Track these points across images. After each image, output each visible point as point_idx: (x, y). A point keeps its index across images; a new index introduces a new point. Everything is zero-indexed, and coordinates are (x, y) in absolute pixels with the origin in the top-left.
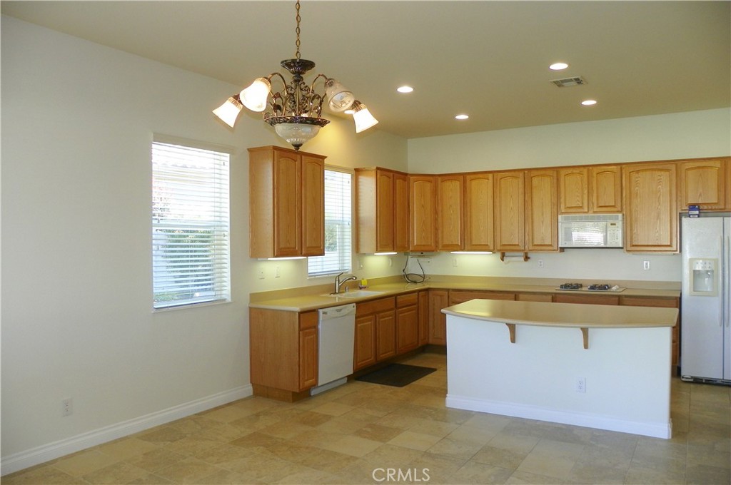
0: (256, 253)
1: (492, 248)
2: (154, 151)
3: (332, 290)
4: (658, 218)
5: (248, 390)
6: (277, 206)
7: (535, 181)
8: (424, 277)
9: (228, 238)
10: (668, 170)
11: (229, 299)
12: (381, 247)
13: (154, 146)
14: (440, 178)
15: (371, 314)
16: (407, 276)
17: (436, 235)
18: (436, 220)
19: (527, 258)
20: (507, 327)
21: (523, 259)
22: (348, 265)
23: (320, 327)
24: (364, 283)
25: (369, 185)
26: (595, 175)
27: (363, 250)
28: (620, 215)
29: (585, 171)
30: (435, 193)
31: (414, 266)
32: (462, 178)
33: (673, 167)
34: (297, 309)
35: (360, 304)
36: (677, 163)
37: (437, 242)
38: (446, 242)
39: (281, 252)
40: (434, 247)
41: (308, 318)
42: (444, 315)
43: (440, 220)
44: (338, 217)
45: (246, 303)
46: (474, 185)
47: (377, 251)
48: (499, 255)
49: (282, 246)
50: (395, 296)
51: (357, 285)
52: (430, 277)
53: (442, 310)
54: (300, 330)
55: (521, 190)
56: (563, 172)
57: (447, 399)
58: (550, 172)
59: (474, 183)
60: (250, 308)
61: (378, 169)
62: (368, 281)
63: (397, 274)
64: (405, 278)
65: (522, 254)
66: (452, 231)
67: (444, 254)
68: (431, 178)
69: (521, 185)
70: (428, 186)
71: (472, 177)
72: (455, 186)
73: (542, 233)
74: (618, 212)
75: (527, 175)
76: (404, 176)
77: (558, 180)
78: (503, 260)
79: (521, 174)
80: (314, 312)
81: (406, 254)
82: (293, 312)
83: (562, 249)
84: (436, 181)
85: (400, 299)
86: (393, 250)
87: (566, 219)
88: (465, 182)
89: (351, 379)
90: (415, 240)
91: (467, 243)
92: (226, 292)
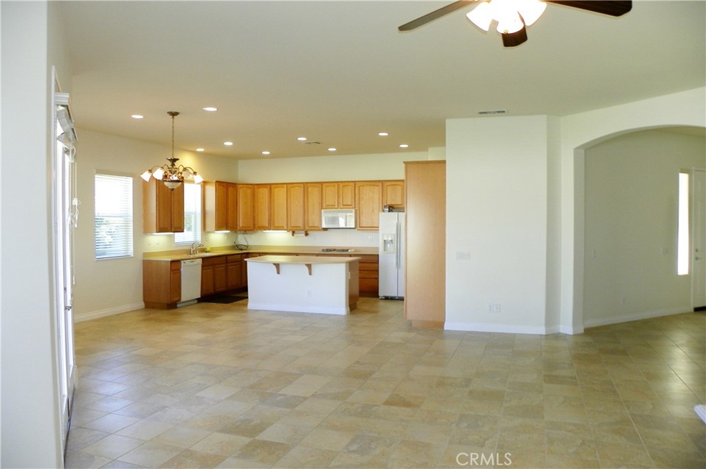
0: (146, 231)
1: (286, 228)
2: (96, 179)
3: (189, 252)
4: (373, 211)
5: (142, 305)
6: (158, 205)
7: (310, 189)
8: (247, 246)
9: (132, 223)
10: (377, 186)
11: (132, 255)
12: (219, 228)
13: (96, 176)
14: (256, 187)
15: (211, 265)
16: (237, 246)
17: (254, 220)
18: (254, 211)
19: (307, 234)
20: (274, 266)
21: (304, 235)
22: (199, 239)
23: (182, 270)
24: (208, 249)
25: (211, 191)
26: (341, 186)
27: (208, 230)
28: (354, 210)
29: (336, 185)
30: (254, 195)
31: (242, 240)
32: (269, 186)
33: (380, 184)
34: (170, 260)
35: (204, 259)
36: (382, 182)
37: (254, 225)
38: (260, 225)
39: (161, 230)
40: (253, 227)
41: (175, 264)
42: (246, 262)
43: (256, 211)
44: (192, 210)
45: (141, 258)
46: (276, 191)
47: (217, 230)
48: (291, 233)
49: (161, 227)
50: (226, 256)
51: (204, 251)
52: (252, 246)
53: (245, 260)
54: (171, 270)
55: (302, 195)
56: (324, 185)
57: (249, 305)
58: (318, 185)
59: (276, 190)
60: (143, 261)
61: (217, 182)
62: (211, 248)
63: (230, 244)
64: (237, 247)
65: (304, 232)
66: (263, 219)
67: (260, 232)
68: (250, 186)
69: (302, 192)
70: (249, 191)
71: (275, 186)
72: (265, 191)
73: (313, 220)
74: (353, 208)
75: (305, 185)
76: (234, 185)
77: (322, 189)
78: (293, 235)
79: (302, 185)
80: (179, 261)
81: (236, 232)
82: (168, 261)
83: (326, 229)
84: (255, 187)
85: (229, 258)
86: (227, 229)
87: (326, 212)
88: (271, 189)
89: (200, 300)
90: (241, 223)
91: (271, 226)
92: (131, 252)
